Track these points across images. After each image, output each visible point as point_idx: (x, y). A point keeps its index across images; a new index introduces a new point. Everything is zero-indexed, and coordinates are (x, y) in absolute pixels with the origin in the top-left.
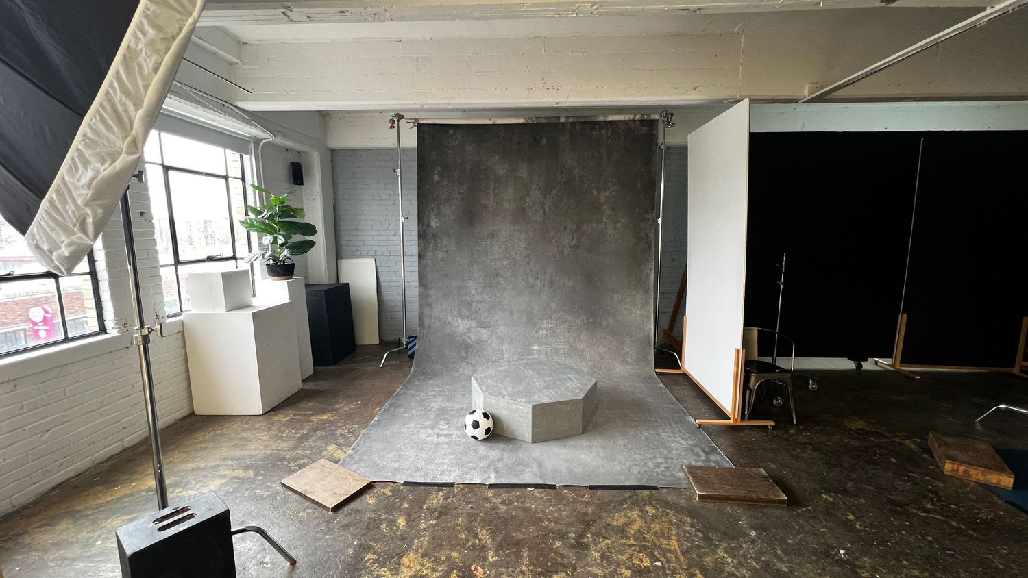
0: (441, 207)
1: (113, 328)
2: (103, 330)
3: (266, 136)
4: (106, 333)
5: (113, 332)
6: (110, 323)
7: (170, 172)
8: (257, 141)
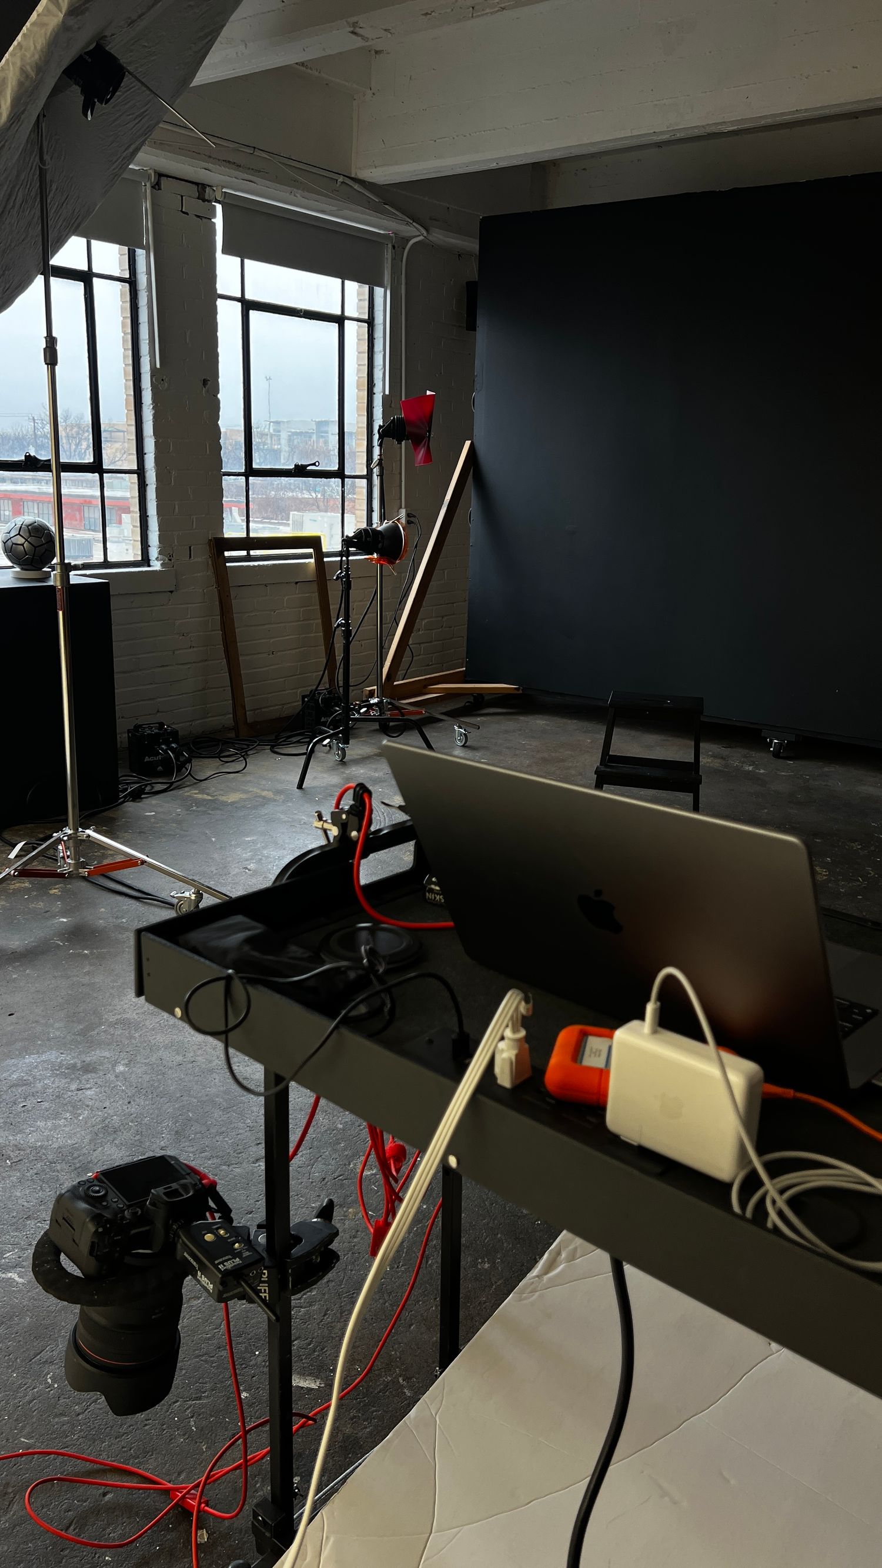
1: (157, 559)
2: (146, 560)
3: (415, 234)
4: (149, 566)
5: (156, 566)
6: (154, 552)
7: (253, 314)
8: (399, 242)
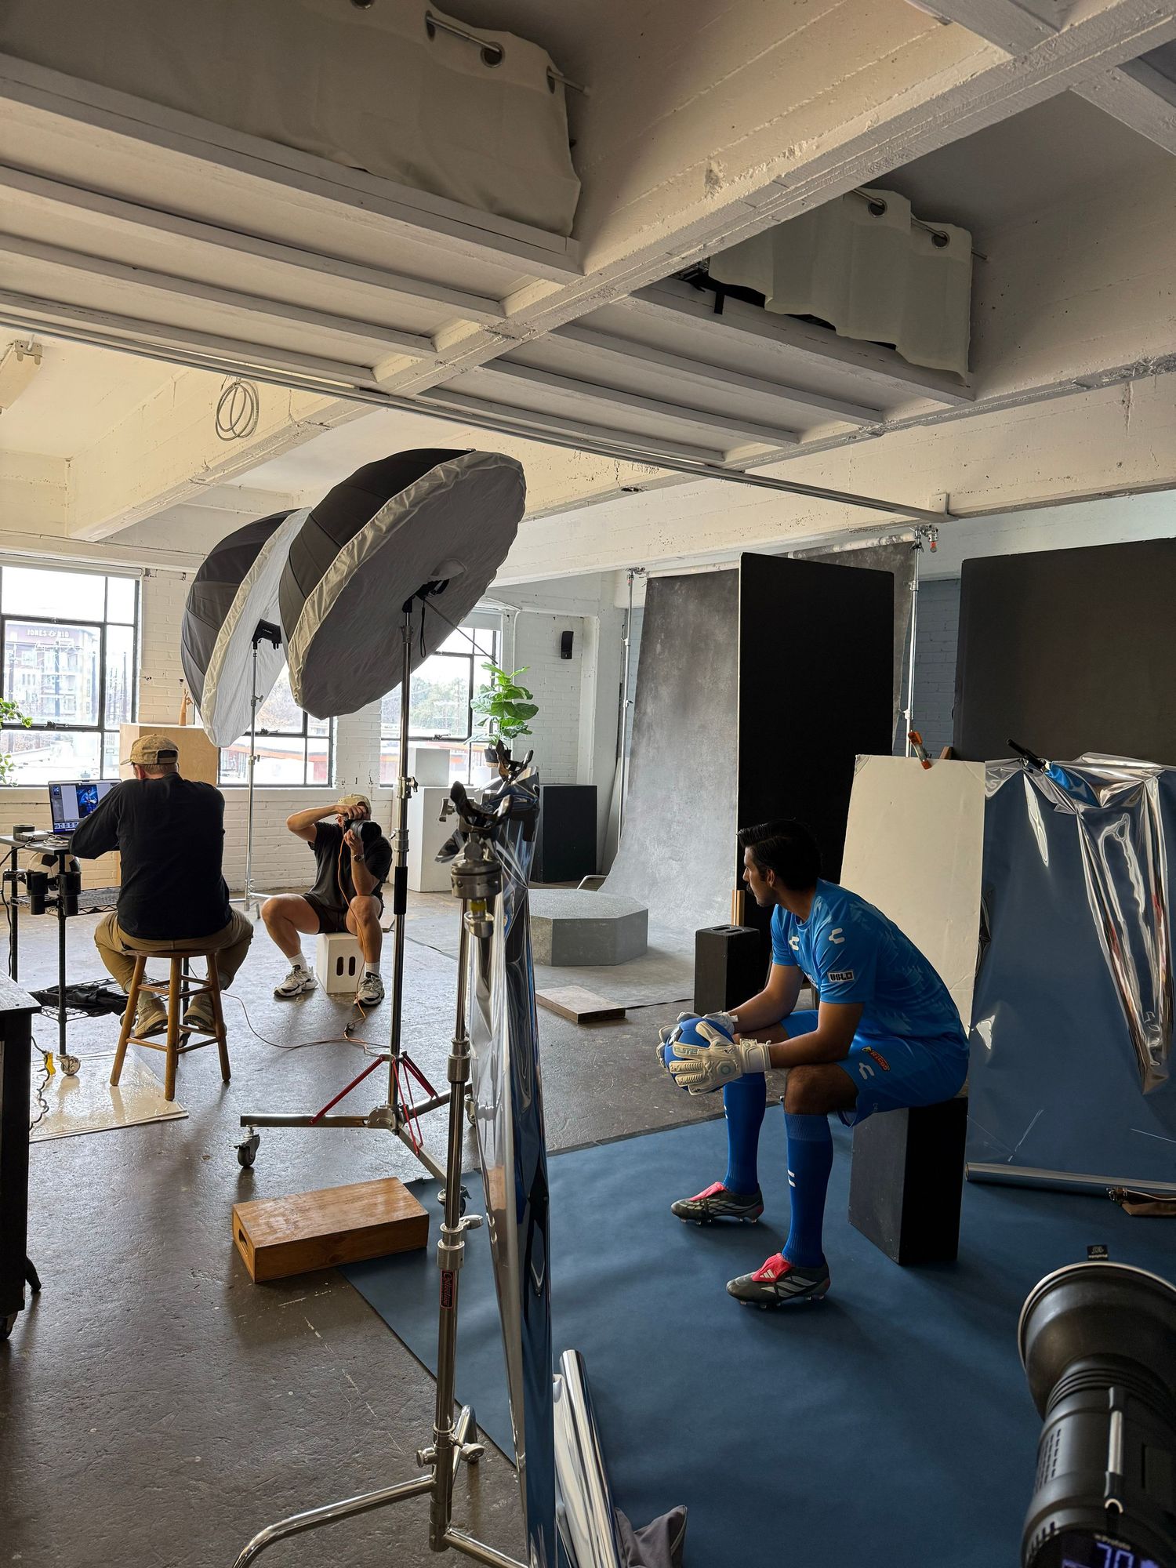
0: (659, 688)
2: (330, 784)
8: (511, 614)
